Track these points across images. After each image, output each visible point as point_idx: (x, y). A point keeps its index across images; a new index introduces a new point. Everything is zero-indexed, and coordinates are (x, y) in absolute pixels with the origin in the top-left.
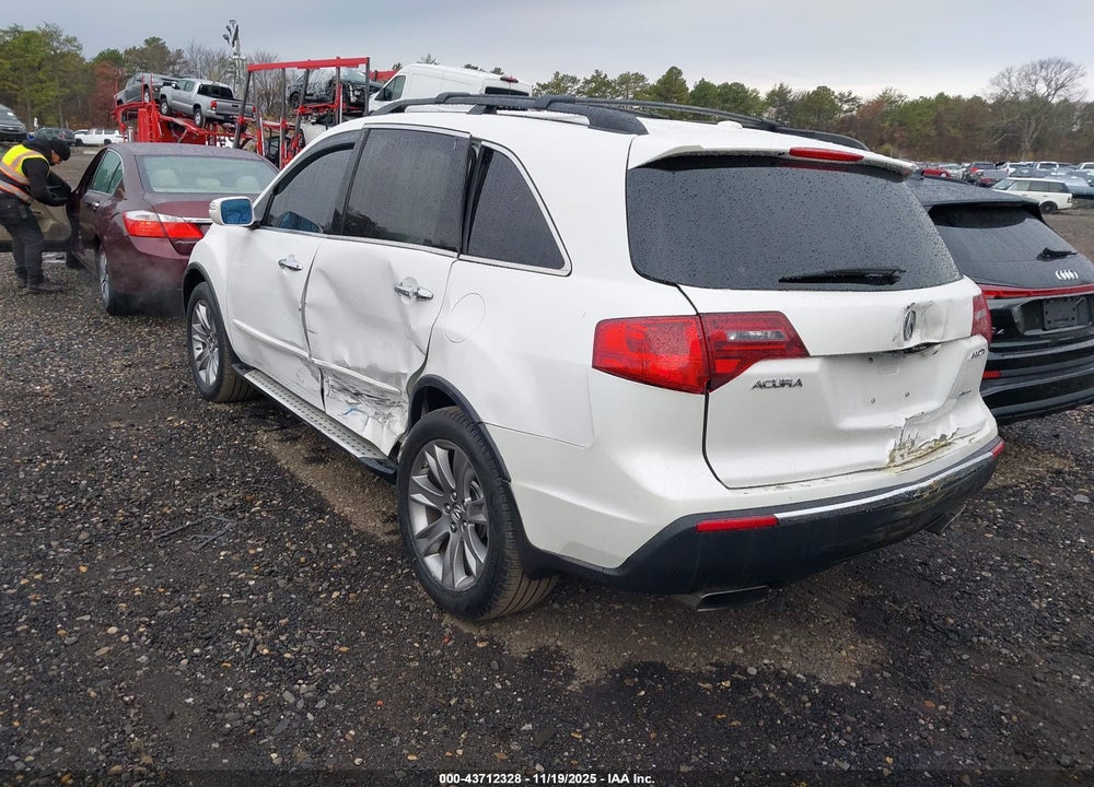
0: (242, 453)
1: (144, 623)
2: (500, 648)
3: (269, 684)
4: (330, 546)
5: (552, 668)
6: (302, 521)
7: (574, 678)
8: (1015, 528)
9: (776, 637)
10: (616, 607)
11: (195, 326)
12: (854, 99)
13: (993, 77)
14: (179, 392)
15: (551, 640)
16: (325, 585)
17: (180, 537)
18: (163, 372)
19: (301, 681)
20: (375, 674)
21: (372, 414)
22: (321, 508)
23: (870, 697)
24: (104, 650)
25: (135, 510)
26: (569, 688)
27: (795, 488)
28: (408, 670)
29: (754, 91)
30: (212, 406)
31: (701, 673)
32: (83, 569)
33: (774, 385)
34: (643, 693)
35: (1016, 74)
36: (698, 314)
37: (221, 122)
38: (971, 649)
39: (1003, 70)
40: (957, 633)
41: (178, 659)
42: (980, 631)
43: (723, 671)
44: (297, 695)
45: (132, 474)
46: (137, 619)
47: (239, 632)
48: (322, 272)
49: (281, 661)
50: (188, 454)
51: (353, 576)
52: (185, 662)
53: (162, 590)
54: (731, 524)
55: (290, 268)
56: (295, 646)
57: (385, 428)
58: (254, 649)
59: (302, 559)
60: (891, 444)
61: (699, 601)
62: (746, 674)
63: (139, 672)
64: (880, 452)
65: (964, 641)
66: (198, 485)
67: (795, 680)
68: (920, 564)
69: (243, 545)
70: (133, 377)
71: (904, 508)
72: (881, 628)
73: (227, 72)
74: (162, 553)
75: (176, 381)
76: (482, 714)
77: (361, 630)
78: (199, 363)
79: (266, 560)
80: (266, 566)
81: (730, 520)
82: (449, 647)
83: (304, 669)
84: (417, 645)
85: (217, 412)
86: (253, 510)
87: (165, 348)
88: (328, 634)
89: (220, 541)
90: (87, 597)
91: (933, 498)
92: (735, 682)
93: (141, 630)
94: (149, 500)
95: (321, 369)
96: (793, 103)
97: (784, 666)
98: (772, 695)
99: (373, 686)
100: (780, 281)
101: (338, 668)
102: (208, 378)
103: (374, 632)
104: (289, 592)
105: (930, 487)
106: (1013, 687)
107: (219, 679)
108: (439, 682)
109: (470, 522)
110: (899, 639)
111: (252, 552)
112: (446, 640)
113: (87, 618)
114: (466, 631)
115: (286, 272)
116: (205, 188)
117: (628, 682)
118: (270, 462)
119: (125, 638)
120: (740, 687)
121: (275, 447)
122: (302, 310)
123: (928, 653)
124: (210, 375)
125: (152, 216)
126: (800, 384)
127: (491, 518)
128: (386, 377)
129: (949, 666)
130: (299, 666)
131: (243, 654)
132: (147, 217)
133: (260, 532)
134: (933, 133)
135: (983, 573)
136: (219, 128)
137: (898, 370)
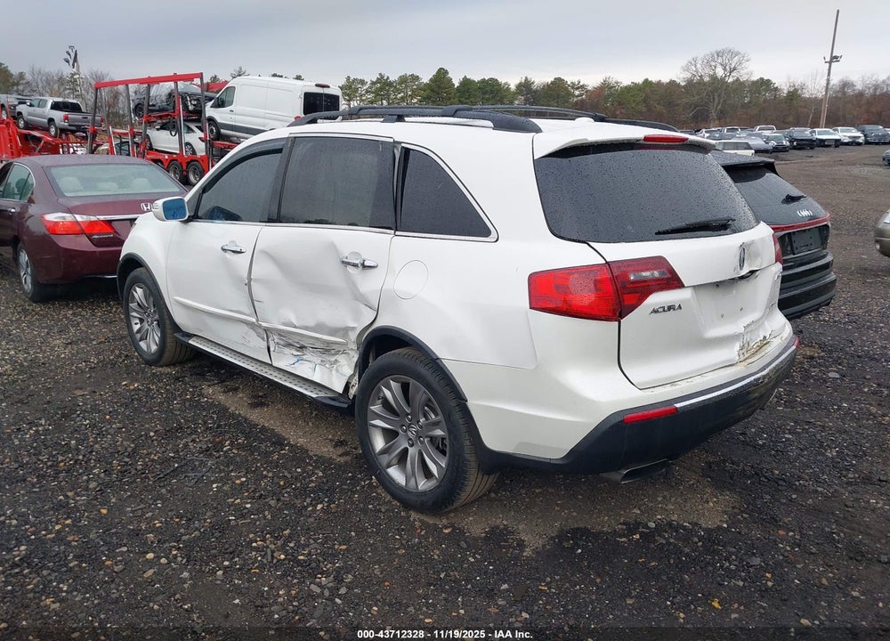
0: (196, 405)
1: (174, 547)
2: (462, 532)
3: (295, 581)
4: (299, 470)
5: (506, 541)
6: (267, 454)
7: (525, 546)
8: (796, 401)
9: (660, 499)
10: (537, 491)
11: (133, 305)
12: (582, 87)
13: (684, 65)
14: (124, 361)
15: (499, 521)
16: (308, 500)
17: (173, 477)
18: (102, 346)
19: (319, 576)
20: (375, 563)
21: (319, 361)
22: (279, 442)
23: (740, 533)
24: (150, 572)
25: (127, 460)
26: (525, 554)
27: (683, 384)
28: (399, 556)
29: (506, 84)
30: (156, 370)
31: (615, 531)
32: (104, 511)
33: (664, 311)
34: (580, 551)
35: (700, 62)
36: (607, 262)
37: (73, 132)
38: (796, 491)
39: (690, 59)
40: (783, 480)
41: (213, 572)
42: (799, 477)
43: (632, 528)
44: (319, 585)
45: (112, 431)
46: (167, 545)
47: (254, 544)
48: (266, 253)
49: (299, 563)
50: (151, 411)
51: (327, 491)
52: (220, 573)
53: (177, 520)
54: (647, 415)
55: (233, 251)
56: (304, 549)
57: (334, 372)
58: (272, 556)
59: (282, 483)
60: (737, 346)
61: (622, 476)
62: (648, 528)
63: (186, 586)
64: (732, 352)
65: (791, 485)
66: (170, 434)
67: (685, 528)
68: (741, 434)
69: (227, 478)
70: (77, 352)
71: (754, 391)
72: (729, 483)
73: (66, 89)
74: (164, 491)
75: (117, 352)
76: (468, 581)
77: (350, 531)
78: (138, 336)
79: (252, 487)
80: (254, 491)
81: (646, 413)
82: (423, 535)
83: (318, 566)
84: (397, 537)
85: (161, 374)
86: (225, 449)
87: (93, 325)
88: (326, 537)
89: (207, 477)
90: (116, 533)
91: (770, 382)
92: (642, 534)
93: (174, 553)
94: (134, 450)
95: (266, 330)
96: (536, 91)
97: (673, 518)
98: (672, 541)
99: (377, 572)
100: (656, 234)
101: (345, 562)
102: (148, 346)
103: (361, 532)
104: (281, 510)
105: (768, 374)
106: (833, 513)
107: (253, 582)
108: (426, 563)
109: (426, 437)
110: (745, 490)
111: (238, 482)
112: (419, 531)
113: (125, 549)
114: (431, 522)
115: (229, 255)
116: (109, 191)
117: (566, 545)
118: (222, 411)
119: (163, 561)
120: (648, 537)
121: (222, 397)
122: (249, 285)
123: (768, 497)
124: (151, 345)
125: (69, 217)
126: (680, 307)
127: (450, 431)
128: (334, 332)
129: (784, 504)
130: (314, 565)
131: (265, 561)
132: (64, 218)
133: (238, 467)
134: (644, 109)
135: (786, 436)
136: (71, 136)
137: (734, 292)
